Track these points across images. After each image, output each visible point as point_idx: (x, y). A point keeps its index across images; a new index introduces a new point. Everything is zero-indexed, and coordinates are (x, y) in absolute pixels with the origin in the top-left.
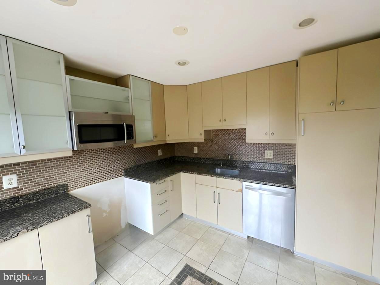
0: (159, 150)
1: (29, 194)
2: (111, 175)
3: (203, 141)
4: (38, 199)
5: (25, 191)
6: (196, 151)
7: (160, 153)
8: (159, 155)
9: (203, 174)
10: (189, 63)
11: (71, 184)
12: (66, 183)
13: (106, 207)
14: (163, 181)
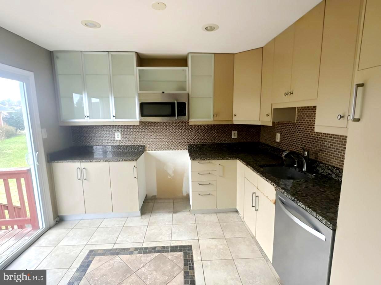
0: (233, 132)
1: (125, 146)
2: (177, 146)
3: (271, 125)
4: (128, 150)
5: (123, 144)
6: (278, 139)
7: (234, 135)
8: (233, 137)
9: (249, 166)
10: (218, 27)
11: (147, 147)
12: (144, 144)
13: (170, 172)
14: (208, 161)
